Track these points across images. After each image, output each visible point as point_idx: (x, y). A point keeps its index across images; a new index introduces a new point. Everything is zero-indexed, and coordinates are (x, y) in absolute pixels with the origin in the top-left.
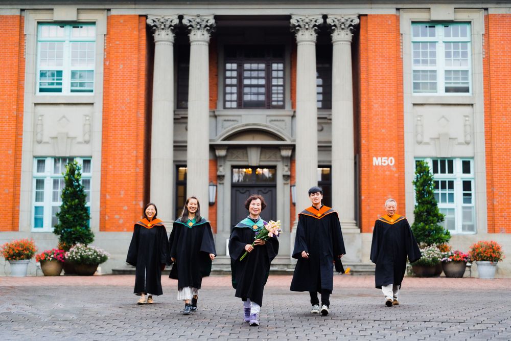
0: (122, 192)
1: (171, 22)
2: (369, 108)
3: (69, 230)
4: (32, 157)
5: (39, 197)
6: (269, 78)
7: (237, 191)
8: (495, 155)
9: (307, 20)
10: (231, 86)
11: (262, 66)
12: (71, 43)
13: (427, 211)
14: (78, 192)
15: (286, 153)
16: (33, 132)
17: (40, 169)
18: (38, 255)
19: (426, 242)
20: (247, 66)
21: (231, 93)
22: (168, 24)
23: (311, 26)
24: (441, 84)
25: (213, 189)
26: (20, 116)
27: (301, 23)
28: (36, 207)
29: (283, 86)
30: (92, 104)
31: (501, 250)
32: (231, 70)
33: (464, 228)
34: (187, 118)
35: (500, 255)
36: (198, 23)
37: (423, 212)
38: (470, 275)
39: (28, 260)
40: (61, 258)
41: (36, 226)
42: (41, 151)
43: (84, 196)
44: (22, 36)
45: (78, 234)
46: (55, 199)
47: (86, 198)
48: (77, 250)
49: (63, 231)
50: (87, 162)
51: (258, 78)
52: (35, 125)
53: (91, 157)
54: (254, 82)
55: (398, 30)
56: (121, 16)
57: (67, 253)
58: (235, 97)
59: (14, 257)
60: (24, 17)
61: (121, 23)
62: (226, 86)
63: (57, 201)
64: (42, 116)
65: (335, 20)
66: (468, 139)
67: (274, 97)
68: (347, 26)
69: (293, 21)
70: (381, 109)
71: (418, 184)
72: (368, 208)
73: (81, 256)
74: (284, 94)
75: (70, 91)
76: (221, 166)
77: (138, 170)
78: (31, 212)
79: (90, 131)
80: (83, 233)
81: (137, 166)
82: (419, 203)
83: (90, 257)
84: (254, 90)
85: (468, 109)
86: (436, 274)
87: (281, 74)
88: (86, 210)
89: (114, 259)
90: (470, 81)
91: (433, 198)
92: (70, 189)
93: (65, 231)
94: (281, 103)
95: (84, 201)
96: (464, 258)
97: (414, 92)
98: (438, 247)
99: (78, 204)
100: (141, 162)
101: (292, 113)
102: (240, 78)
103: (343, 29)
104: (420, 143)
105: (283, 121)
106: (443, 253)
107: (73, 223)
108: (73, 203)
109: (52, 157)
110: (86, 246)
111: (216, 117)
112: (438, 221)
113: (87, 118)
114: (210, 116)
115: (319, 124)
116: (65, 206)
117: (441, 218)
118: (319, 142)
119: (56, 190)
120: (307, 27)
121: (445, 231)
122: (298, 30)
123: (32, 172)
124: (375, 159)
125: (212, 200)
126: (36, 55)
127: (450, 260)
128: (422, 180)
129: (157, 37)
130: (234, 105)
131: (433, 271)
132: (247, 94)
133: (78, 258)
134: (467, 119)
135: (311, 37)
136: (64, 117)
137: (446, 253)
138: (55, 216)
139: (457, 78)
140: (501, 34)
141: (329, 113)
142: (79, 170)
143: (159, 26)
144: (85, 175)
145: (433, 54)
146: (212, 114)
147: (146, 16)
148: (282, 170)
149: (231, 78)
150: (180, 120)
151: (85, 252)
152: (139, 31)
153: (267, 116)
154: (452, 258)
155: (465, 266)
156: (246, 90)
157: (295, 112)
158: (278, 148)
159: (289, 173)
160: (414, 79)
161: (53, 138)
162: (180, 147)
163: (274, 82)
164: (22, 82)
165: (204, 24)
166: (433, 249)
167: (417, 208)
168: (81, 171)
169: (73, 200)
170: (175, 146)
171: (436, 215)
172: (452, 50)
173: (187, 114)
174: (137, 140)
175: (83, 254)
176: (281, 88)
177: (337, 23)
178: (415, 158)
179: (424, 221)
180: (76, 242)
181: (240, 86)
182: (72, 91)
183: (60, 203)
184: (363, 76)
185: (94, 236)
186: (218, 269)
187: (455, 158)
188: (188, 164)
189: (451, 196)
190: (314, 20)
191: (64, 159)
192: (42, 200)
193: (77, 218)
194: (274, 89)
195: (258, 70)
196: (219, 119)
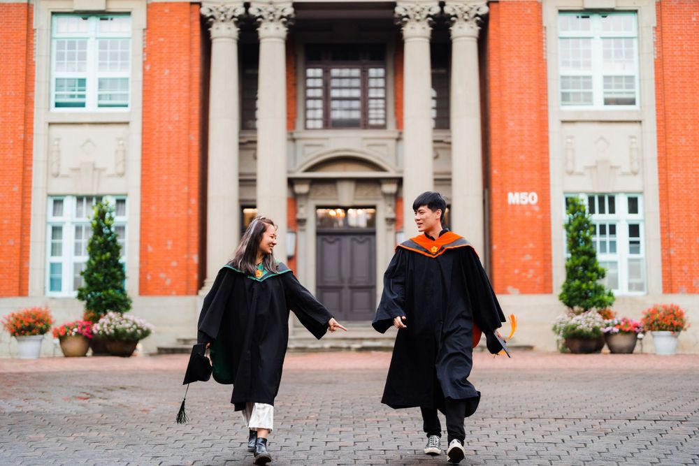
0: (170, 243)
1: (234, 11)
2: (503, 126)
3: (98, 294)
4: (45, 195)
5: (55, 250)
6: (365, 88)
7: (323, 240)
8: (671, 189)
9: (418, 9)
10: (315, 98)
11: (356, 72)
12: (98, 41)
13: (582, 265)
14: (109, 242)
15: (390, 188)
16: (48, 161)
17: (57, 211)
18: (55, 329)
19: (583, 306)
20: (335, 72)
21: (315, 109)
22: (230, 14)
23: (424, 16)
24: (599, 94)
25: (291, 237)
26: (29, 139)
27: (410, 13)
28: (52, 265)
29: (385, 98)
30: (127, 123)
31: (685, 316)
32: (315, 78)
33: (630, 287)
34: (255, 142)
35: (683, 323)
36: (271, 13)
37: (578, 266)
38: (642, 350)
39: (41, 336)
40: (87, 332)
41: (52, 289)
42: (58, 187)
43: (118, 248)
44: (30, 32)
45: (110, 299)
46: (77, 252)
47: (121, 251)
48: (109, 322)
49: (89, 296)
50: (121, 202)
51: (350, 88)
52: (49, 153)
53: (126, 195)
54: (346, 93)
55: (540, 21)
56: (166, 3)
57: (95, 325)
58: (319, 114)
59: (23, 332)
60: (33, 5)
61: (166, 13)
62: (308, 99)
63: (80, 255)
64: (58, 140)
65: (456, 8)
66: (636, 167)
67: (372, 114)
68: (472, 16)
69: (399, 10)
70: (518, 128)
71: (571, 228)
72: (502, 261)
73: (115, 330)
74: (385, 109)
75: (97, 105)
76: (301, 206)
77: (191, 212)
78: (45, 270)
79: (124, 160)
80: (117, 299)
81: (189, 206)
82: (573, 254)
83: (128, 330)
84: (346, 104)
85: (635, 127)
86: (597, 350)
87: (381, 83)
88: (120, 267)
89: (158, 333)
90: (637, 90)
91: (591, 247)
92: (99, 238)
93: (92, 296)
94: (381, 122)
95: (118, 255)
96: (635, 327)
97: (563, 105)
98: (599, 312)
99: (110, 259)
100: (194, 201)
101: (396, 135)
102: (326, 88)
103: (466, 20)
104: (571, 173)
105: (384, 145)
106: (606, 321)
107: (104, 285)
108: (103, 257)
109: (73, 195)
110: (121, 316)
111: (294, 140)
112: (598, 278)
113: (121, 142)
114: (287, 140)
115: (435, 149)
116: (93, 262)
117: (602, 275)
118: (435, 174)
119: (79, 241)
120: (418, 17)
121: (607, 291)
122: (406, 22)
123: (46, 216)
124: (510, 195)
125: (291, 252)
126: (50, 57)
127: (616, 330)
128: (576, 223)
129: (214, 31)
130: (319, 124)
131: (593, 345)
132: (335, 110)
133: (110, 333)
134: (634, 140)
135: (423, 31)
136: (88, 141)
137: (610, 321)
138: (78, 275)
139: (620, 87)
140: (678, 27)
141: (448, 134)
142: (110, 212)
143: (217, 17)
144: (118, 220)
145: (588, 54)
146: (290, 137)
147: (200, 4)
148: (385, 211)
149: (314, 88)
150: (247, 145)
151: (121, 324)
152: (191, 23)
153: (365, 139)
154: (619, 327)
155: (636, 339)
156: (335, 104)
157: (401, 133)
158: (377, 182)
159: (393, 215)
160: (563, 88)
161: (74, 170)
162: (247, 182)
163: (372, 93)
164: (30, 94)
165: (278, 14)
166: (593, 315)
167: (570, 261)
168: (113, 214)
169: (103, 253)
170: (241, 181)
171: (596, 270)
172: (613, 49)
173: (256, 137)
174: (189, 171)
175: (117, 327)
176: (381, 102)
177: (458, 12)
178: (565, 193)
179: (580, 279)
180: (108, 310)
181: (326, 98)
182: (100, 106)
183: (84, 258)
184: (493, 83)
185: (131, 302)
186: (301, 345)
187: (618, 193)
188: (259, 204)
189: (613, 244)
190: (427, 8)
191: (89, 199)
192: (60, 254)
193: (108, 277)
194: (372, 103)
195: (351, 78)
196: (299, 143)
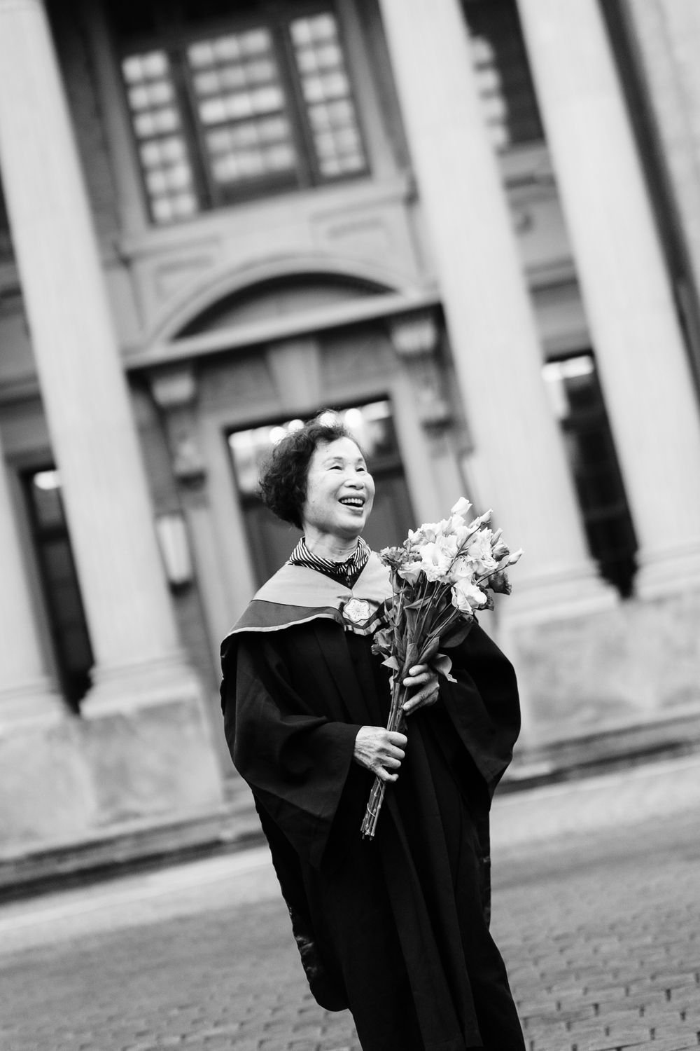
6: (290, 79)
7: (264, 519)
10: (160, 137)
11: (258, 40)
15: (416, 338)
20: (200, 53)
21: (167, 166)
25: (172, 531)
29: (350, 96)
32: (149, 82)
51: (251, 87)
54: (241, 105)
58: (182, 175)
62: (138, 142)
67: (326, 144)
74: (359, 123)
76: (183, 437)
84: (248, 134)
87: (331, 55)
94: (354, 163)
101: (401, 188)
102: (186, 102)
105: (375, 224)
111: (126, 262)
114: (107, 266)
115: (515, 205)
118: (529, 270)
125: (180, 571)
130: (187, 203)
132: (223, 154)
141: (541, 155)
146: (111, 256)
148: (415, 402)
149: (154, 108)
153: (318, 218)
156: (217, 141)
157: (412, 181)
158: (379, 328)
159: (439, 410)
163: (314, 90)
181: (192, 130)
188: (63, 455)
194: (319, 116)
195: (245, 60)
196: (144, 269)
